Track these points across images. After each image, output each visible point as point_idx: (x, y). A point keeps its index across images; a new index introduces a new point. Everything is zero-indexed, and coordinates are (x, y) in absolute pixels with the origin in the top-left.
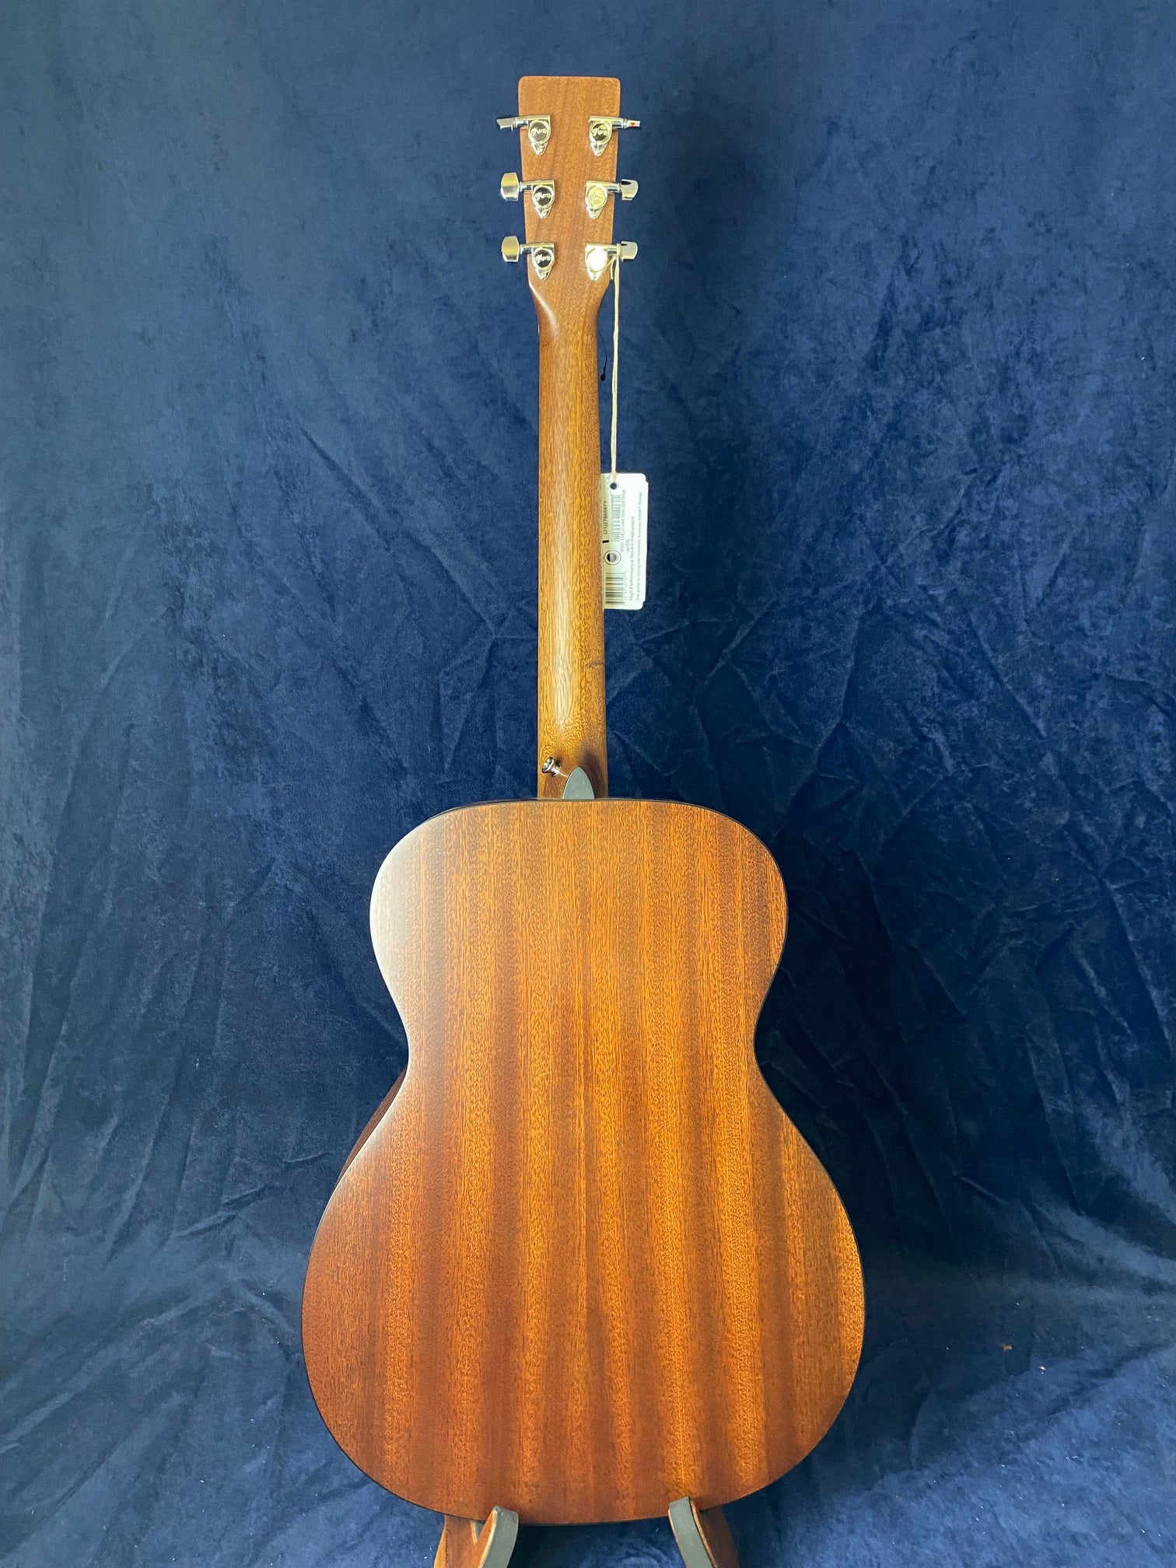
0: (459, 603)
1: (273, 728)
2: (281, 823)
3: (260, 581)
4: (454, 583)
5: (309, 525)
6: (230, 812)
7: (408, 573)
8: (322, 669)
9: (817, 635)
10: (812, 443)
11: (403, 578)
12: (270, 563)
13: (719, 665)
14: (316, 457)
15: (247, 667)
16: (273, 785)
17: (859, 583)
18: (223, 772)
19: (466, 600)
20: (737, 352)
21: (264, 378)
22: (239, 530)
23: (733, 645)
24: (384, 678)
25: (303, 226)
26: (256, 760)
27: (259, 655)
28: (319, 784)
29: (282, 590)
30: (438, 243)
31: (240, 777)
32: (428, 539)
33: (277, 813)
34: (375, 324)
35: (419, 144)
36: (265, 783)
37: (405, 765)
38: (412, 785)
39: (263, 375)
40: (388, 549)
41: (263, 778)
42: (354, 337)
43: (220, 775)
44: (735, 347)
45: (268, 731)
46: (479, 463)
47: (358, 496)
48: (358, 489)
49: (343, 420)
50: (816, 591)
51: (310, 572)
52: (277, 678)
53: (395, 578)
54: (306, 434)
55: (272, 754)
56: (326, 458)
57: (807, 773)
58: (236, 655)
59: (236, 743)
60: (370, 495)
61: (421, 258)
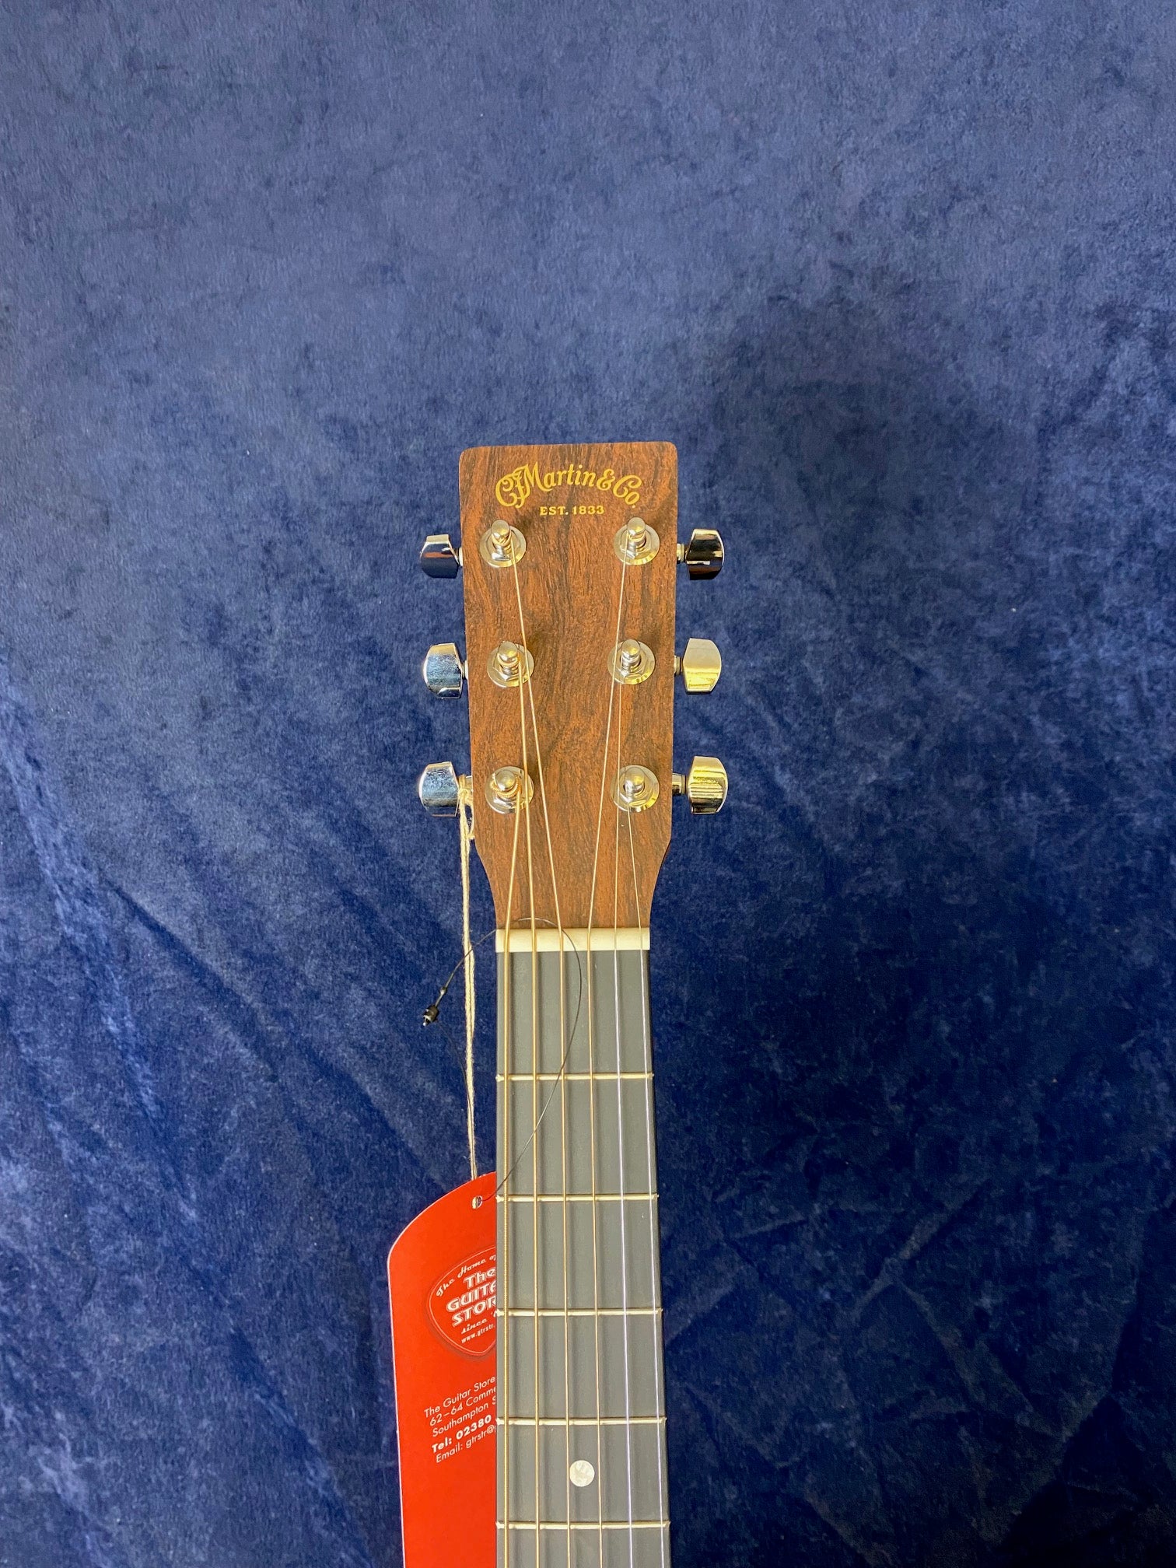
0: (402, 1166)
1: (86, 1370)
2: (104, 1521)
3: (56, 1127)
4: (394, 1132)
5: (132, 1040)
6: (28, 1486)
7: (311, 1119)
8: (164, 1271)
9: (1063, 1241)
10: (1062, 911)
11: (301, 1125)
12: (68, 1100)
13: (878, 1286)
14: (139, 931)
15: (37, 1270)
16: (88, 1459)
17: (1148, 1160)
18: (12, 1423)
19: (414, 1162)
20: (915, 745)
21: (40, 795)
22: (16, 1043)
23: (906, 1254)
24: (270, 1292)
25: (106, 517)
26: (59, 1416)
27: (56, 1252)
28: (166, 1462)
29: (95, 1143)
30: (352, 544)
31: (37, 1432)
32: (345, 1056)
33: (100, 1506)
34: (244, 686)
35: (311, 366)
36: (77, 1454)
37: (312, 1441)
38: (324, 1475)
39: (38, 788)
40: (273, 1078)
41: (73, 1448)
42: (206, 711)
43: (7, 1425)
44: (912, 737)
45: (76, 1375)
46: (436, 925)
47: (219, 992)
48: (216, 977)
49: (186, 861)
50: (1063, 1169)
51: (140, 1113)
52: (89, 1286)
53: (286, 1126)
54: (118, 891)
55: (86, 1412)
56: (155, 927)
57: (1042, 1478)
58: (17, 1248)
59: (29, 1382)
60: (241, 987)
61: (322, 571)
